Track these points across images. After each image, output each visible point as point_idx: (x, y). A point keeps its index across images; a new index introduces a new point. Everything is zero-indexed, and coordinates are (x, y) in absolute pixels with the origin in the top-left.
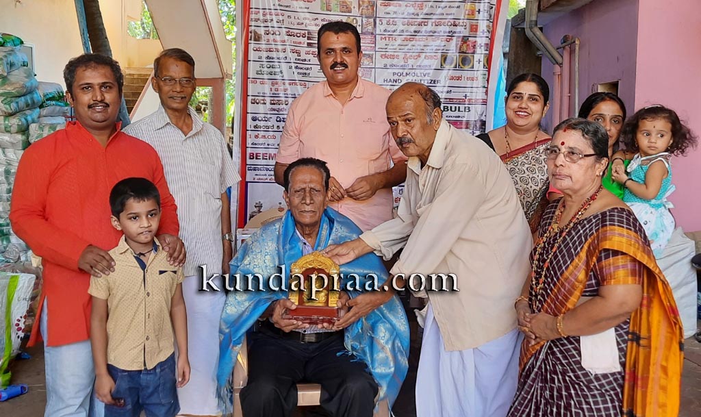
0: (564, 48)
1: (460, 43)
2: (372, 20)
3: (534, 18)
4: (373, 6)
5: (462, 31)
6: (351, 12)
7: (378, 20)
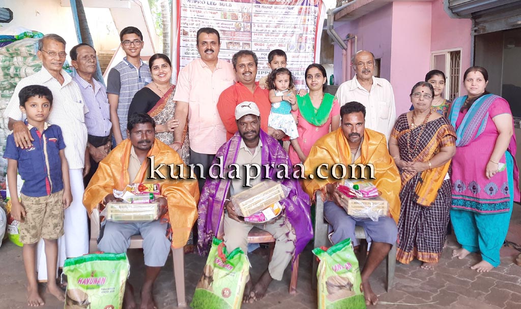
0: (348, 40)
1: (298, 37)
2: (249, 24)
3: (332, 24)
4: (249, 16)
5: (298, 31)
6: (238, 20)
7: (252, 24)
